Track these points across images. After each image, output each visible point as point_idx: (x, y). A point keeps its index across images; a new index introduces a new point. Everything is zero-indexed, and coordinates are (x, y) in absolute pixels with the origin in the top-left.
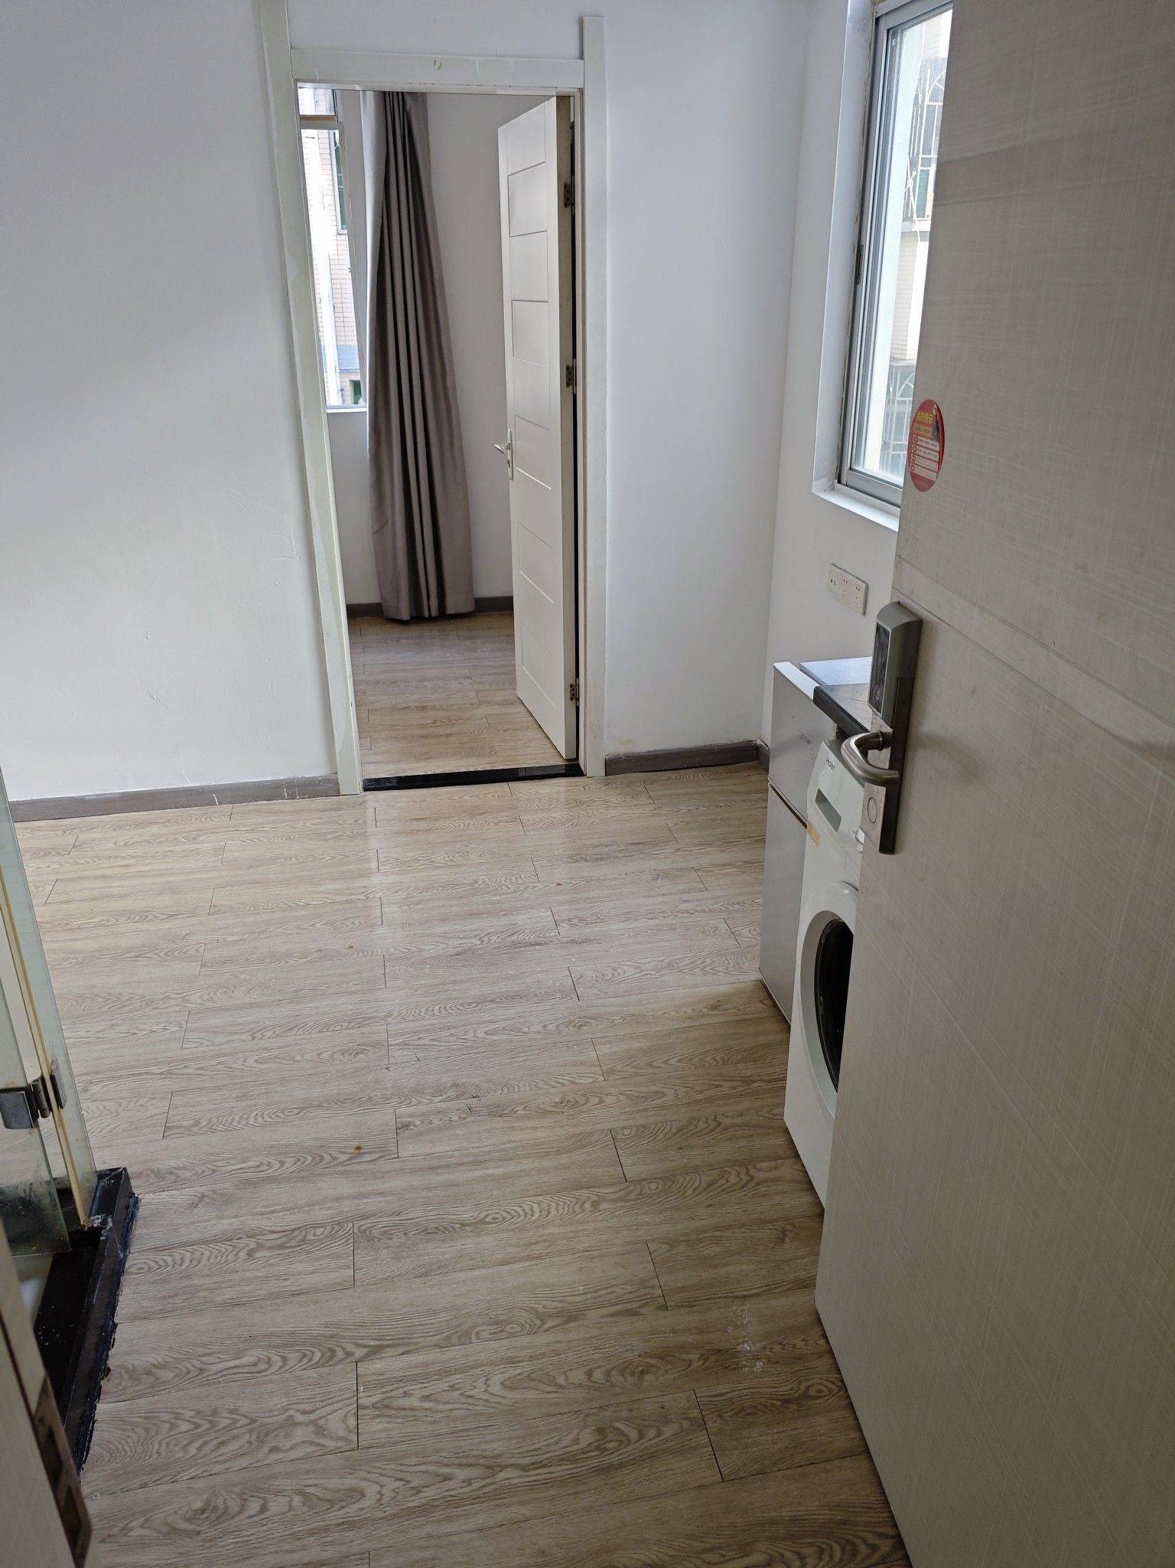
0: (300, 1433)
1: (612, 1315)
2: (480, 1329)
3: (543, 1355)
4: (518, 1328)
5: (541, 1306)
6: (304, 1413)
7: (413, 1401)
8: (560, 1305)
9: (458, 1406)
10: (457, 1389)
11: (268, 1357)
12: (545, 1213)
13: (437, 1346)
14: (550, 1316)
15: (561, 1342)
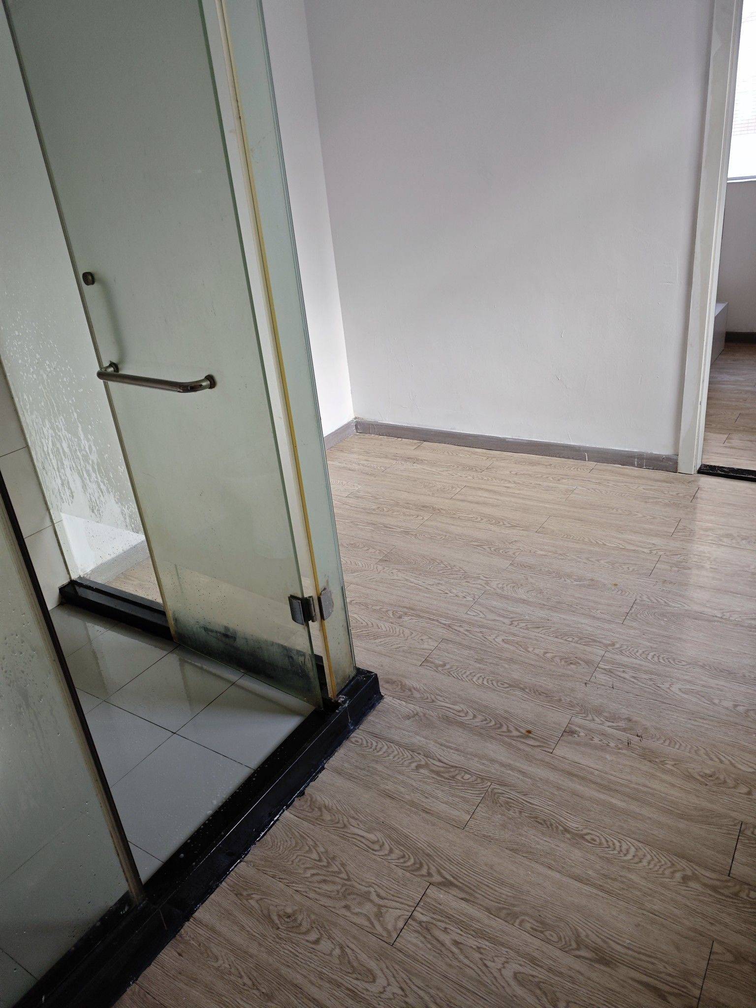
0: (368, 908)
1: (640, 983)
2: (527, 918)
3: (560, 974)
4: (555, 939)
5: (584, 933)
6: (378, 896)
7: (446, 939)
8: (601, 944)
9: (474, 967)
10: (481, 953)
11: (383, 842)
12: (636, 860)
13: (488, 910)
14: (587, 947)
15: (582, 974)
